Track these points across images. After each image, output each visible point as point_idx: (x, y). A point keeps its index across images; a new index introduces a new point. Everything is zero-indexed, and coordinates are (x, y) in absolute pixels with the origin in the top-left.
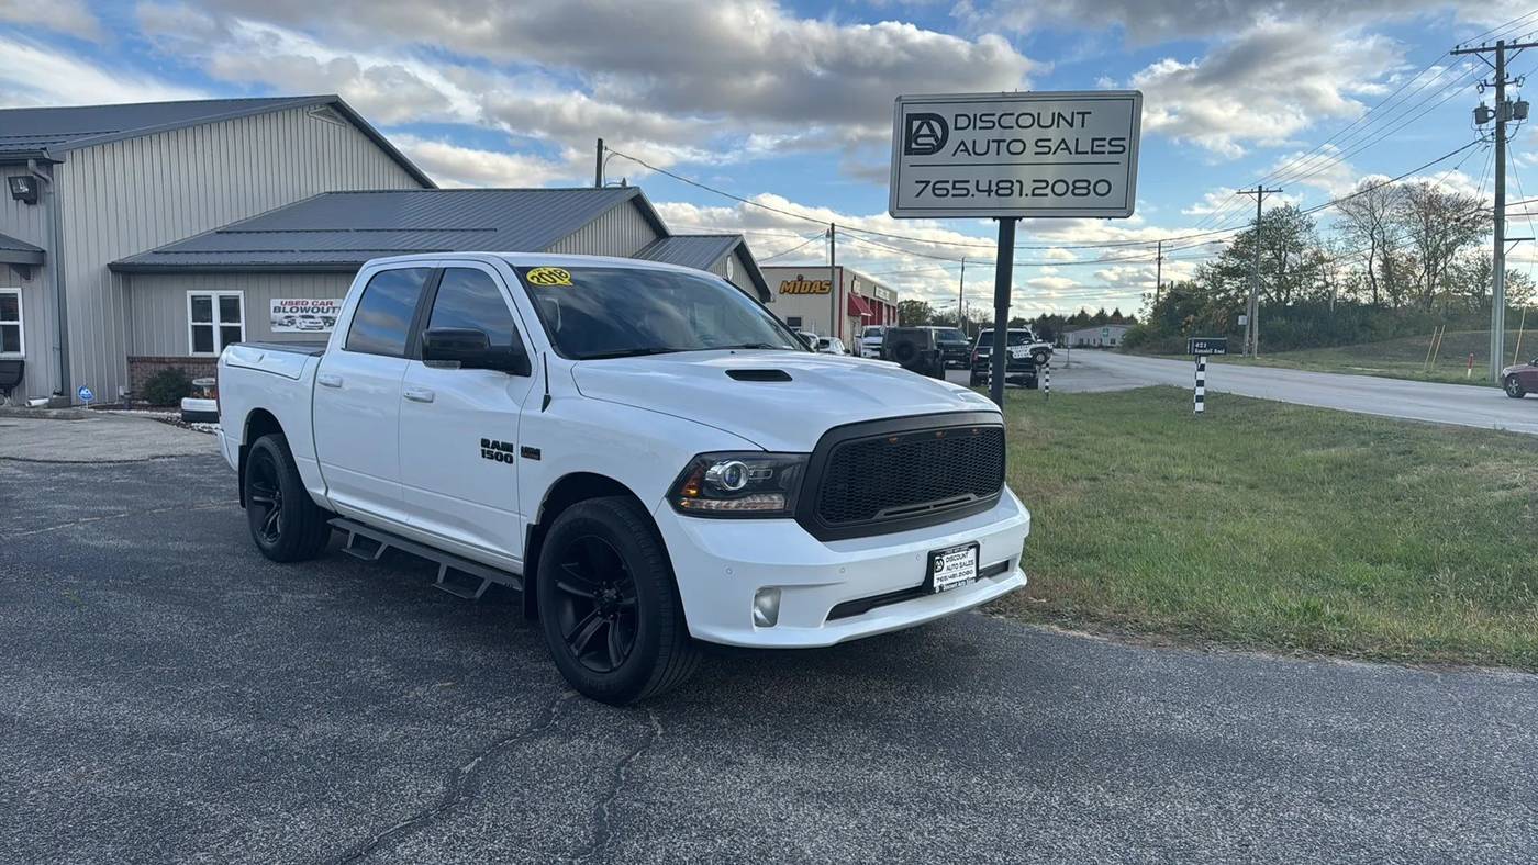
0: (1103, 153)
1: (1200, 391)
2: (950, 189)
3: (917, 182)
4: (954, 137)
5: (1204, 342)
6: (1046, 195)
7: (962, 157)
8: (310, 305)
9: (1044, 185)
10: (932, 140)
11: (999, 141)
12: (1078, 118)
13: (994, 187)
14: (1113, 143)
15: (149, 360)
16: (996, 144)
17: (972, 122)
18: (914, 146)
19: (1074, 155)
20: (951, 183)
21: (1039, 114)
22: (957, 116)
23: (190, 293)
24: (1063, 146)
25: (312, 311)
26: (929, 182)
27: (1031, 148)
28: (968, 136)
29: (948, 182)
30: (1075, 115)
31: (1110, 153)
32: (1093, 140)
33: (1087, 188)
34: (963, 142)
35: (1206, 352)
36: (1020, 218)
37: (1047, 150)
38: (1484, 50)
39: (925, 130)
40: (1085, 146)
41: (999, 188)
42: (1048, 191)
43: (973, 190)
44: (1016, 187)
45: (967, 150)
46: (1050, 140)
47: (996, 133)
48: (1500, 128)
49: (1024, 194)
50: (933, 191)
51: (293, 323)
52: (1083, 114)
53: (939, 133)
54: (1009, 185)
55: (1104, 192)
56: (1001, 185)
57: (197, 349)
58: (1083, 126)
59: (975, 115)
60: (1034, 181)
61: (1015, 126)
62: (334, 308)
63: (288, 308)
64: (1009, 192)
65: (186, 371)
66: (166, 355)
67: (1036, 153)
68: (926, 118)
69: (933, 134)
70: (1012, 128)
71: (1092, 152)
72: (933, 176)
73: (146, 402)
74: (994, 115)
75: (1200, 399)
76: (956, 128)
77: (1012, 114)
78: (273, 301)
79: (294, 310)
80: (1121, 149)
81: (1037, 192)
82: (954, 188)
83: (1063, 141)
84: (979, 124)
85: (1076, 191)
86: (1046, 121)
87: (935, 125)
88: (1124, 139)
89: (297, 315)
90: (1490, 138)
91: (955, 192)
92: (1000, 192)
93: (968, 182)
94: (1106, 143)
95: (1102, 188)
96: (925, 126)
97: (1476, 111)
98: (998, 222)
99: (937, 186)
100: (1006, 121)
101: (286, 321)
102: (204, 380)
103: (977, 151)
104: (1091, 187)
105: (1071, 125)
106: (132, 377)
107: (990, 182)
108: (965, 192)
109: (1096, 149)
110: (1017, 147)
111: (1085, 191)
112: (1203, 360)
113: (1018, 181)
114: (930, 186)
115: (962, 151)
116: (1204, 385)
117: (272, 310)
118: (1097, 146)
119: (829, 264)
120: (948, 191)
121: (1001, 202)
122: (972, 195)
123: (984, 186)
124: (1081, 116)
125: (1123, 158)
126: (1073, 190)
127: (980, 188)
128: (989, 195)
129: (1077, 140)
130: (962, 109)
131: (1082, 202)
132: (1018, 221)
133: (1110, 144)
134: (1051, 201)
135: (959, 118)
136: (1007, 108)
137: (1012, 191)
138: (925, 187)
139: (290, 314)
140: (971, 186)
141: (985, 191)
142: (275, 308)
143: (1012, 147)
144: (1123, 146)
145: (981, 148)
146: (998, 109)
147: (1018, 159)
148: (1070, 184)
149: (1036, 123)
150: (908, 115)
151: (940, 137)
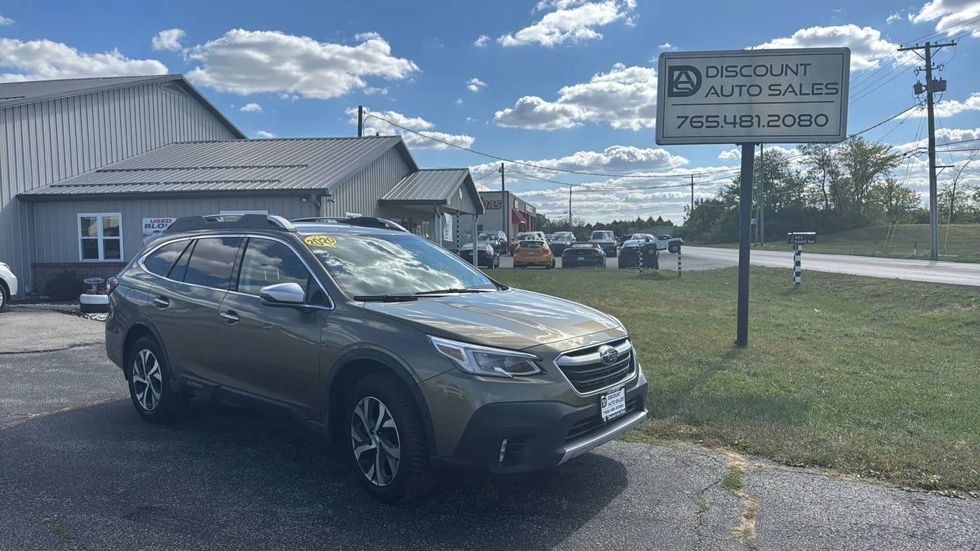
0: (822, 94)
1: (798, 269)
2: (704, 122)
3: (678, 117)
4: (707, 83)
5: (801, 235)
6: (779, 126)
7: (713, 98)
9: (777, 118)
10: (689, 86)
11: (741, 87)
12: (801, 69)
13: (738, 121)
14: (828, 86)
15: (49, 265)
16: (738, 88)
17: (720, 72)
18: (675, 90)
19: (799, 96)
20: (705, 118)
21: (771, 65)
22: (708, 67)
23: (80, 215)
24: (790, 89)
26: (688, 117)
27: (766, 91)
28: (716, 83)
29: (702, 117)
30: (799, 67)
31: (826, 94)
32: (813, 85)
33: (810, 120)
34: (713, 87)
35: (802, 242)
36: (758, 144)
37: (778, 92)
38: (917, 48)
39: (683, 78)
40: (807, 89)
41: (742, 121)
42: (780, 122)
43: (722, 123)
44: (755, 120)
45: (716, 93)
46: (780, 85)
47: (739, 80)
48: (930, 97)
49: (761, 125)
50: (691, 124)
52: (805, 65)
53: (694, 80)
54: (750, 119)
55: (824, 123)
56: (743, 119)
57: (85, 256)
58: (805, 75)
59: (722, 67)
60: (769, 116)
61: (753, 75)
63: (156, 225)
64: (750, 124)
65: (77, 273)
66: (61, 262)
67: (770, 95)
68: (684, 69)
69: (690, 80)
70: (751, 76)
72: (691, 111)
73: (46, 297)
74: (736, 67)
76: (707, 77)
77: (751, 66)
79: (161, 226)
80: (835, 91)
81: (771, 124)
82: (707, 121)
83: (790, 85)
84: (725, 73)
85: (802, 123)
86: (777, 71)
87: (691, 74)
90: (924, 103)
91: (709, 124)
92: (743, 124)
93: (718, 116)
94: (823, 87)
95: (821, 120)
96: (683, 75)
97: (915, 86)
98: (740, 146)
99: (694, 120)
100: (745, 71)
102: (92, 279)
103: (724, 93)
104: (813, 120)
106: (35, 279)
107: (735, 116)
108: (716, 124)
109: (815, 92)
110: (755, 90)
111: (808, 123)
112: (800, 248)
113: (756, 116)
114: (689, 120)
115: (712, 93)
116: (800, 265)
117: (144, 226)
118: (817, 89)
119: (501, 190)
120: (702, 123)
121: (743, 131)
122: (722, 127)
123: (730, 120)
124: (803, 67)
125: (836, 98)
126: (799, 123)
127: (727, 121)
128: (734, 127)
129: (801, 85)
130: (714, 62)
131: (805, 131)
132: (756, 146)
133: (827, 88)
134: (782, 130)
135: (709, 69)
136: (746, 61)
137: (752, 123)
138: (685, 121)
139: (158, 229)
140: (721, 120)
141: (731, 123)
142: (146, 225)
143: (751, 91)
144: (837, 90)
145: (727, 91)
146: (740, 62)
147: (756, 99)
148: (797, 118)
149: (769, 72)
150: (670, 67)
151: (695, 83)
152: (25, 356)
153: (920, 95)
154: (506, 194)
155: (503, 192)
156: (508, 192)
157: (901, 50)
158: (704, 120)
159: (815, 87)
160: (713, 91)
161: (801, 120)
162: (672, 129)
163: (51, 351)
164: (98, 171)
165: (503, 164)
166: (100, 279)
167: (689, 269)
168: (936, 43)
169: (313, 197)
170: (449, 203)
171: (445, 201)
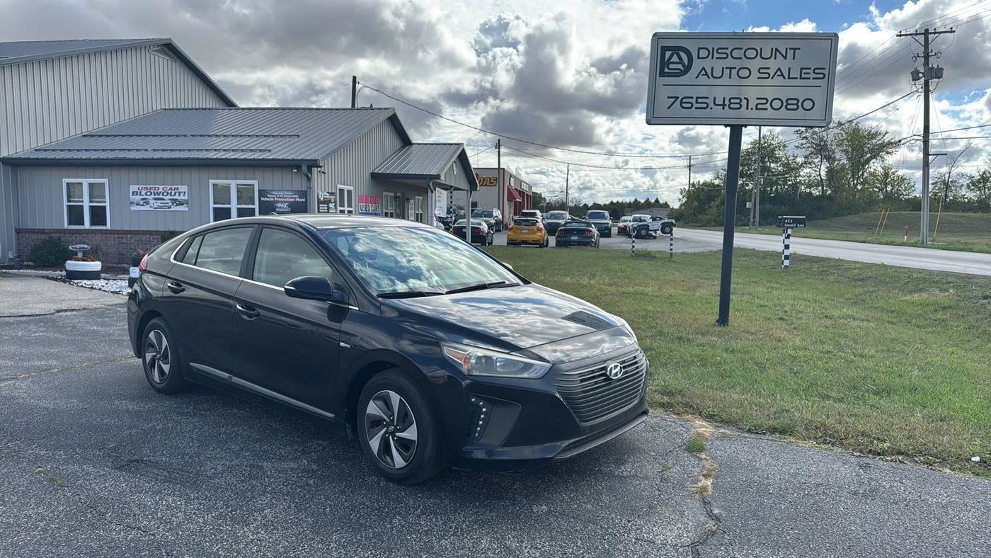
0: (809, 78)
1: (787, 252)
2: (694, 103)
3: (669, 97)
4: (696, 63)
5: (790, 219)
6: (766, 109)
7: (703, 80)
8: (161, 190)
9: (765, 101)
10: (680, 66)
11: (731, 69)
12: (790, 53)
13: (727, 102)
14: (816, 71)
15: (32, 231)
16: (728, 70)
17: (711, 53)
18: (666, 70)
19: (787, 80)
20: (695, 99)
21: (761, 49)
22: (699, 49)
23: (65, 181)
24: (779, 73)
25: (163, 195)
26: (678, 98)
27: (755, 74)
28: (708, 63)
29: (692, 98)
30: (788, 51)
31: (813, 78)
32: (802, 69)
33: (797, 104)
34: (703, 69)
35: (792, 225)
36: (746, 126)
37: (767, 76)
38: (916, 34)
39: (675, 59)
40: (795, 74)
41: (731, 103)
42: (768, 105)
43: (711, 105)
44: (744, 103)
45: (707, 74)
46: (769, 68)
47: (730, 62)
48: (926, 84)
49: (750, 108)
50: (681, 105)
51: (148, 203)
52: (795, 49)
53: (686, 60)
54: (738, 101)
55: (810, 107)
56: (732, 101)
57: (70, 223)
58: (794, 59)
59: (713, 49)
60: (757, 99)
61: (743, 58)
62: (180, 193)
63: (143, 192)
64: (738, 106)
65: (63, 239)
66: (46, 228)
67: (759, 78)
68: (676, 50)
69: (681, 61)
70: (741, 58)
71: (801, 78)
72: (682, 92)
73: (30, 263)
74: (727, 49)
75: (787, 257)
76: (699, 58)
77: (742, 49)
78: (131, 187)
80: (822, 76)
81: (759, 106)
82: (697, 102)
83: (779, 69)
84: (716, 55)
85: (789, 107)
86: (766, 54)
88: (824, 69)
89: (150, 197)
90: (920, 90)
91: (698, 105)
92: (732, 106)
93: (707, 98)
94: (811, 71)
95: (808, 105)
96: (675, 55)
97: (912, 73)
98: (729, 128)
99: (684, 101)
100: (736, 54)
101: (142, 202)
102: (78, 246)
103: (714, 75)
104: (800, 104)
105: (785, 58)
106: (19, 244)
107: (724, 98)
108: (705, 105)
109: (803, 76)
110: (744, 73)
111: (795, 107)
112: (790, 231)
113: (745, 98)
114: (680, 99)
115: (703, 75)
116: (788, 248)
117: (131, 194)
118: (805, 73)
119: (497, 167)
120: (692, 104)
121: (733, 113)
122: (711, 108)
123: (719, 101)
124: (793, 51)
125: (823, 83)
126: (786, 106)
127: (717, 103)
128: (723, 108)
129: (789, 69)
130: (705, 43)
131: (791, 114)
132: (744, 128)
133: (814, 72)
134: (770, 113)
135: (701, 50)
136: (736, 44)
137: (741, 106)
138: (675, 101)
139: (145, 197)
140: (710, 101)
141: (721, 105)
142: (133, 193)
143: (741, 73)
144: (824, 75)
145: (717, 73)
146: (731, 45)
147: (745, 82)
148: (784, 101)
149: (759, 55)
150: (662, 47)
151: (686, 64)
152: (12, 320)
153: (917, 82)
154: (502, 171)
155: (499, 169)
156: (504, 169)
157: (900, 35)
158: (693, 101)
159: (804, 71)
160: (703, 72)
162: (662, 110)
163: (37, 315)
164: (84, 136)
165: (499, 140)
166: (86, 246)
167: (682, 251)
168: (935, 29)
169: (304, 168)
170: (442, 178)
171: (438, 177)
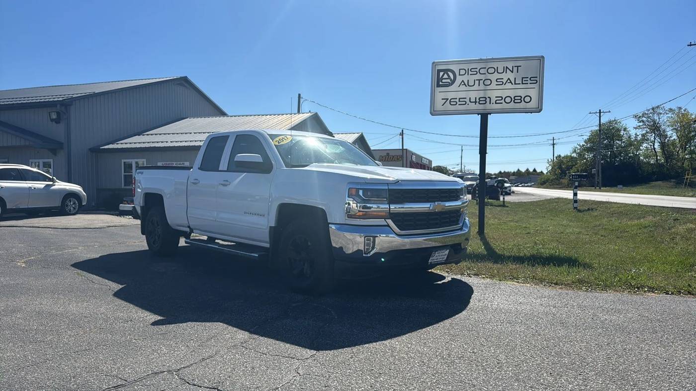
0: (527, 84)
1: (575, 198)
3: (443, 99)
4: (459, 79)
5: (576, 175)
6: (502, 103)
7: (463, 88)
8: (174, 165)
9: (501, 98)
10: (449, 81)
11: (479, 80)
12: (515, 69)
13: (478, 100)
14: (532, 79)
15: (105, 190)
17: (467, 72)
18: (441, 83)
19: (514, 85)
20: (458, 99)
21: (497, 68)
23: (123, 161)
27: (494, 83)
28: (465, 78)
29: (456, 99)
30: (514, 67)
31: (530, 83)
33: (520, 99)
34: (463, 81)
35: (577, 179)
37: (501, 83)
39: (446, 76)
40: (519, 81)
41: (480, 101)
42: (503, 101)
43: (468, 102)
44: (488, 100)
45: (465, 84)
46: (503, 79)
47: (478, 76)
49: (491, 103)
50: (451, 104)
52: (518, 67)
53: (452, 78)
54: (484, 99)
55: (529, 101)
56: (481, 99)
57: (125, 185)
58: (518, 72)
59: (468, 69)
60: (496, 97)
61: (486, 73)
64: (484, 102)
65: (121, 194)
66: (112, 188)
67: (497, 85)
68: (446, 71)
69: (449, 77)
71: (522, 83)
72: (450, 96)
74: (477, 68)
75: (576, 201)
76: (460, 75)
77: (486, 68)
78: (158, 163)
80: (535, 82)
81: (497, 102)
82: (459, 101)
83: (509, 79)
84: (470, 73)
85: (516, 101)
86: (500, 70)
87: (449, 73)
88: (536, 77)
91: (460, 103)
93: (466, 98)
94: (528, 79)
95: (527, 99)
96: (445, 74)
98: (480, 115)
99: (452, 101)
100: (482, 71)
103: (470, 85)
104: (522, 99)
105: (512, 72)
106: (98, 197)
107: (476, 98)
108: (464, 103)
109: (524, 82)
110: (488, 82)
111: (520, 101)
113: (489, 97)
114: (449, 100)
115: (462, 85)
116: (577, 195)
119: (401, 148)
120: (456, 102)
121: (481, 107)
122: (468, 104)
123: (473, 100)
125: (537, 86)
126: (514, 101)
127: (471, 101)
128: (475, 104)
129: (515, 78)
130: (462, 66)
131: (518, 106)
132: (489, 115)
133: (530, 80)
134: (504, 105)
135: (461, 71)
136: (483, 65)
137: (486, 102)
138: (446, 101)
140: (467, 100)
141: (473, 102)
143: (486, 83)
144: (537, 81)
145: (471, 83)
146: (479, 66)
147: (488, 87)
148: (513, 98)
149: (496, 71)
150: (438, 70)
151: (452, 79)
152: (84, 230)
154: (405, 151)
155: (403, 149)
156: (406, 149)
157: (691, 45)
159: (524, 79)
160: (463, 83)
161: (514, 100)
162: (439, 106)
163: (97, 228)
165: (402, 130)
